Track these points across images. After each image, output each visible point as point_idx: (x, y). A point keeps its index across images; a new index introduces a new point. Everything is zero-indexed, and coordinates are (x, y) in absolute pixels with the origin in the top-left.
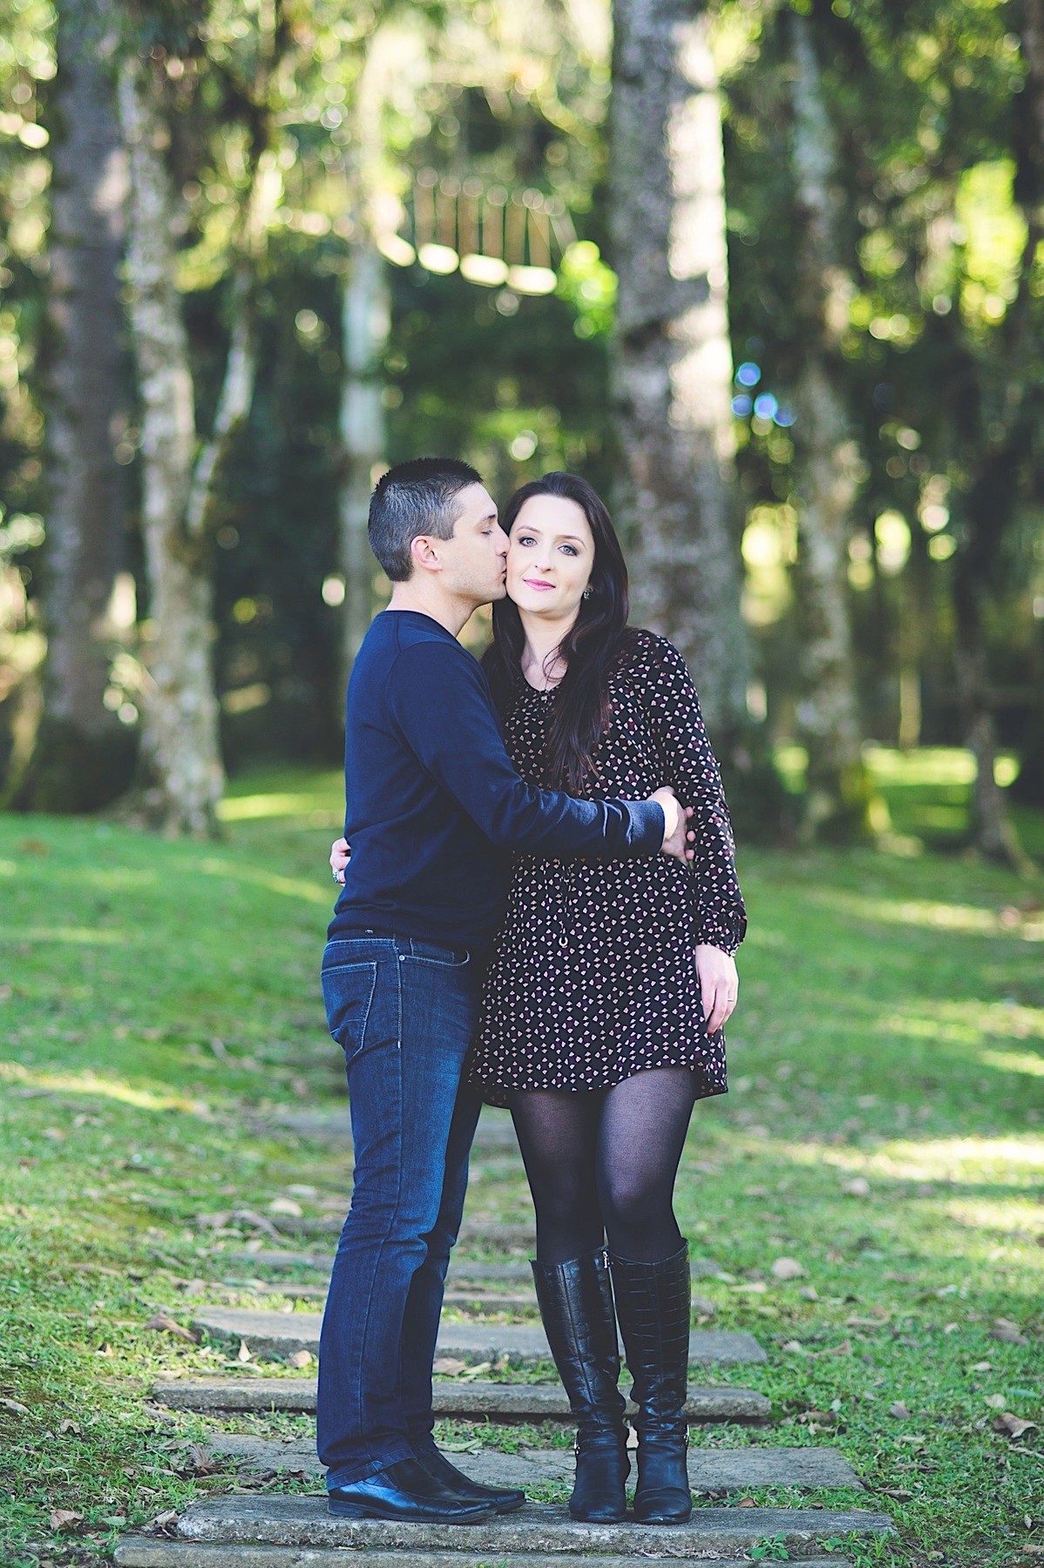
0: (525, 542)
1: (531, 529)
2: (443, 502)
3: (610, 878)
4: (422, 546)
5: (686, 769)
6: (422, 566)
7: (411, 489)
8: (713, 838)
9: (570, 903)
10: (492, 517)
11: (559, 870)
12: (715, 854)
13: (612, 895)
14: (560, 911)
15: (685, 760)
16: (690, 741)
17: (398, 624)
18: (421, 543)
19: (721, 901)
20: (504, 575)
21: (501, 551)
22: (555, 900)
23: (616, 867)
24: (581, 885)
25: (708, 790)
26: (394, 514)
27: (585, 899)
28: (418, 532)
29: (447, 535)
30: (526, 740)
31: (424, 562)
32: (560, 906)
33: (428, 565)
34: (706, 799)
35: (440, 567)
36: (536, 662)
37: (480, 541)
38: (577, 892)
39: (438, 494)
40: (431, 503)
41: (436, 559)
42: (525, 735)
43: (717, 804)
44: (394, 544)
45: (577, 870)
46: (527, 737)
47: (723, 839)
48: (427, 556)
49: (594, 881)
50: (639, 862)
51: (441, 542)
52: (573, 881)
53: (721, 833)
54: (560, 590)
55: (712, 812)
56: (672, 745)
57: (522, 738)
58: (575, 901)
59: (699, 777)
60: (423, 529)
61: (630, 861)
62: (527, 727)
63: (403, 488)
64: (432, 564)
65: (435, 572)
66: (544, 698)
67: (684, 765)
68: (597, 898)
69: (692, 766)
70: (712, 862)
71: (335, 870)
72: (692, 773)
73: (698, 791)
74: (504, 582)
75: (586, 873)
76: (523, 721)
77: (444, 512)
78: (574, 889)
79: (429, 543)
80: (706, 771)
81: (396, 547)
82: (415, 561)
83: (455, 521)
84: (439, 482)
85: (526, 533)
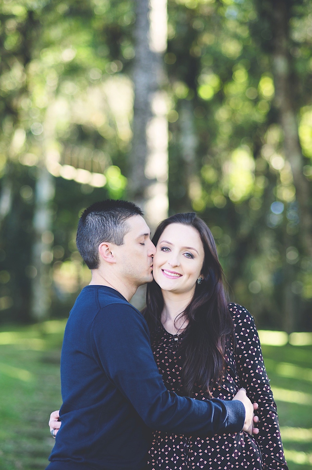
0: (164, 250)
1: (168, 243)
2: (118, 224)
3: (213, 444)
4: (104, 248)
5: (255, 385)
6: (104, 260)
7: (101, 215)
8: (270, 426)
9: (189, 460)
10: (146, 235)
11: (183, 440)
12: (272, 435)
13: (214, 455)
14: (183, 464)
15: (254, 380)
16: (257, 368)
17: (98, 293)
18: (104, 247)
19: (276, 462)
20: (151, 268)
21: (150, 254)
22: (180, 457)
23: (216, 438)
24: (196, 449)
25: (266, 398)
26: (90, 229)
27: (198, 457)
28: (102, 240)
29: (120, 242)
30: (165, 362)
31: (106, 257)
32: (184, 461)
33: (108, 260)
34: (265, 403)
35: (114, 261)
36: (170, 318)
37: (139, 248)
38: (193, 453)
39: (116, 219)
40: (111, 224)
41: (113, 256)
42: (165, 359)
43: (272, 405)
44: (90, 246)
45: (194, 440)
46: (167, 361)
47: (276, 426)
48: (107, 255)
49: (204, 446)
50: (230, 435)
51: (116, 247)
52: (191, 446)
53: (275, 423)
54: (185, 277)
55: (269, 411)
56: (247, 370)
57: (163, 361)
58: (192, 459)
59: (262, 390)
60: (106, 238)
61: (224, 435)
62: (166, 355)
63: (97, 215)
64: (110, 259)
65: (111, 263)
66: (176, 339)
67: (253, 382)
68: (206, 457)
69: (258, 383)
70: (270, 440)
71: (51, 429)
72: (258, 388)
73: (261, 399)
74: (152, 272)
75: (199, 442)
76: (164, 352)
77: (118, 229)
78: (192, 451)
79: (109, 247)
80: (266, 386)
81: (90, 248)
82: (101, 257)
83: (124, 235)
84: (117, 213)
85: (164, 245)
